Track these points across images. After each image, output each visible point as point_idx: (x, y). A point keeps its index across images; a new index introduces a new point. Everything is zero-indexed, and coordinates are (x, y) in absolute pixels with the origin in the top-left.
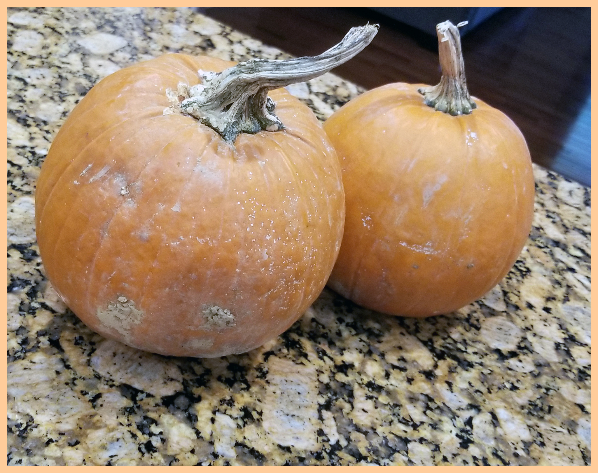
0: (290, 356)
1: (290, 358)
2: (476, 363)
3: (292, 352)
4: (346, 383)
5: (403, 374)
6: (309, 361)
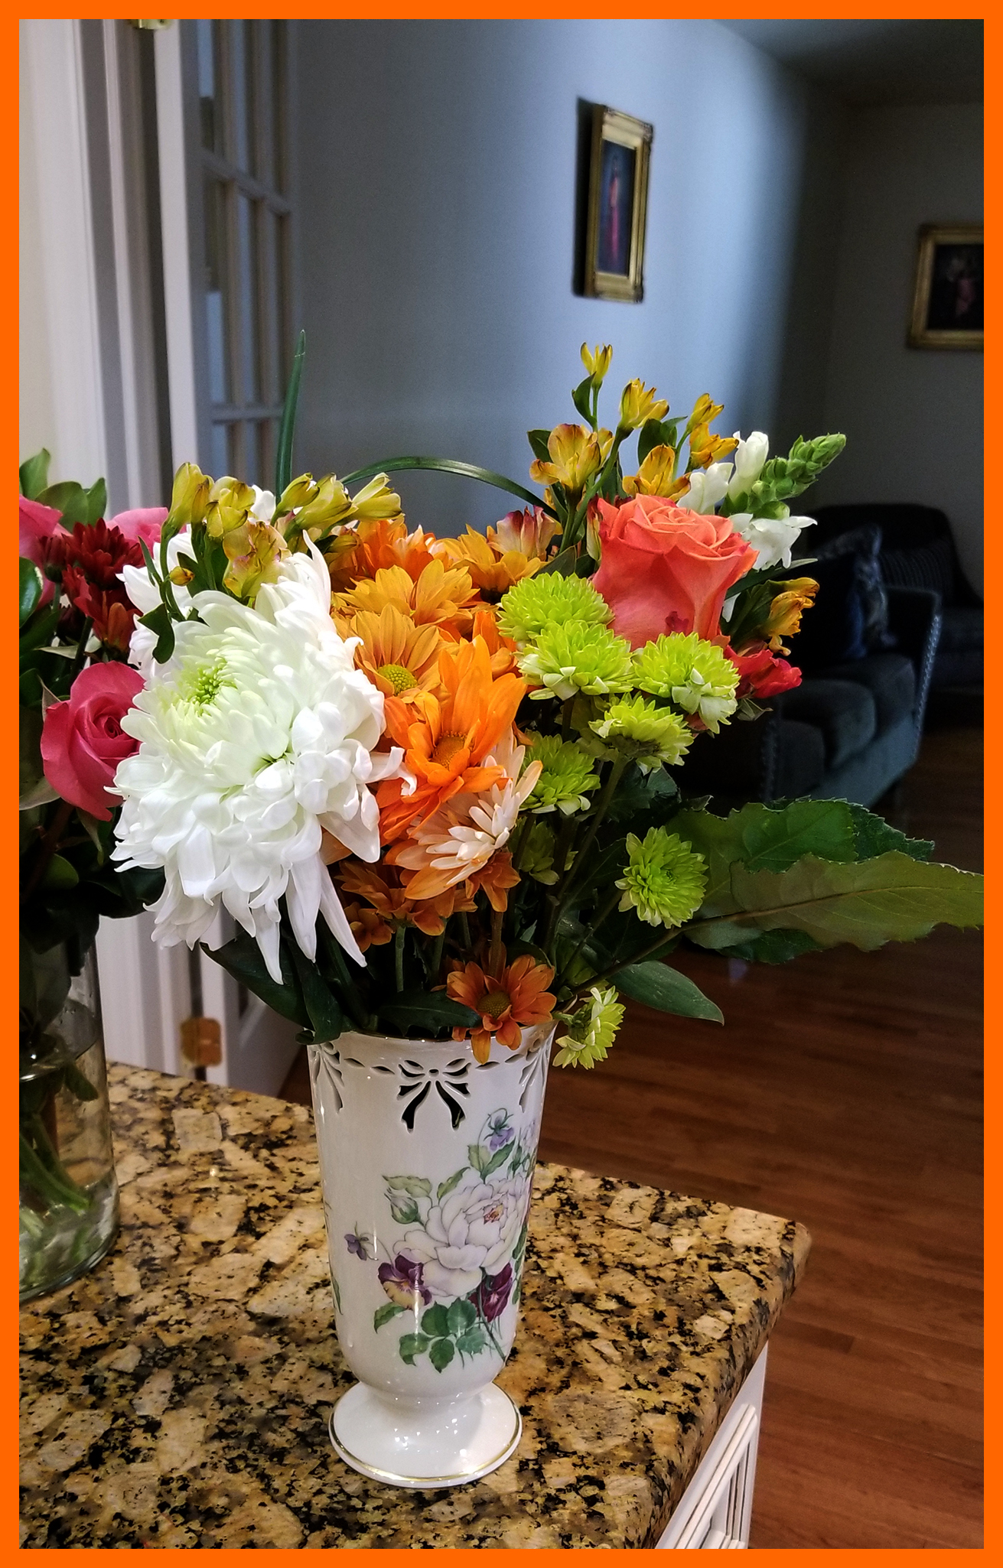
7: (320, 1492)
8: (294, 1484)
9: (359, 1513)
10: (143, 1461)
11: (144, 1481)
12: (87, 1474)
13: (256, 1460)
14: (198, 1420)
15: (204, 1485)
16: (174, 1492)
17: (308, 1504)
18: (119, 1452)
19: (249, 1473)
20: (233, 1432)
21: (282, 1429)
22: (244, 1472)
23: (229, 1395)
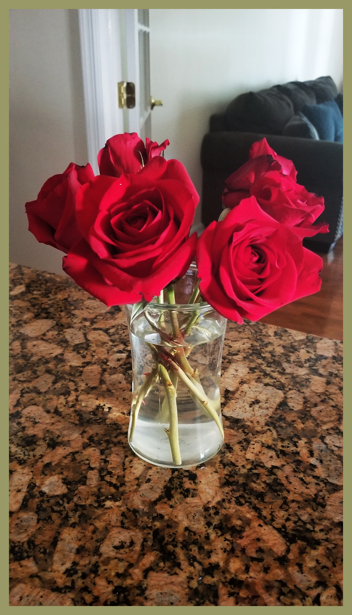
0: (166, 569)
1: (165, 571)
2: (323, 540)
3: (168, 564)
4: (212, 584)
5: (261, 564)
6: (182, 570)
7: (288, 520)
8: (273, 513)
9: (313, 533)
10: (192, 497)
11: (196, 509)
12: (166, 503)
13: (250, 498)
14: (215, 474)
15: (227, 512)
16: (212, 515)
17: (284, 526)
18: (179, 490)
19: (248, 506)
20: (234, 482)
21: (258, 481)
22: (246, 506)
23: (225, 461)
